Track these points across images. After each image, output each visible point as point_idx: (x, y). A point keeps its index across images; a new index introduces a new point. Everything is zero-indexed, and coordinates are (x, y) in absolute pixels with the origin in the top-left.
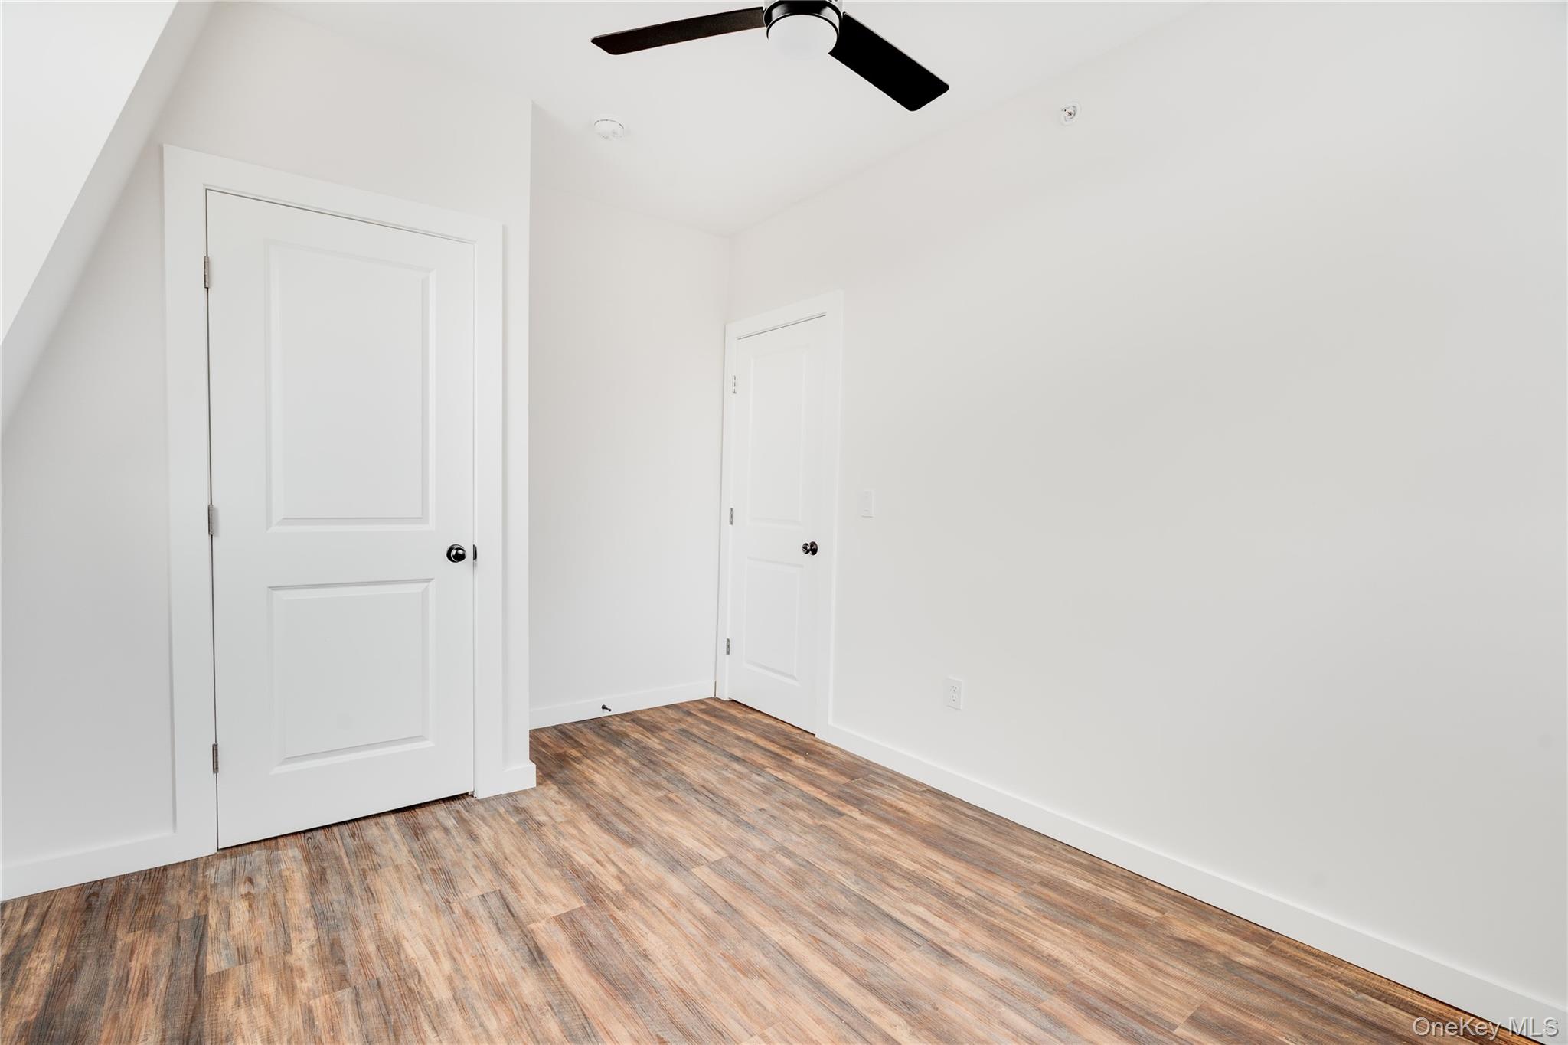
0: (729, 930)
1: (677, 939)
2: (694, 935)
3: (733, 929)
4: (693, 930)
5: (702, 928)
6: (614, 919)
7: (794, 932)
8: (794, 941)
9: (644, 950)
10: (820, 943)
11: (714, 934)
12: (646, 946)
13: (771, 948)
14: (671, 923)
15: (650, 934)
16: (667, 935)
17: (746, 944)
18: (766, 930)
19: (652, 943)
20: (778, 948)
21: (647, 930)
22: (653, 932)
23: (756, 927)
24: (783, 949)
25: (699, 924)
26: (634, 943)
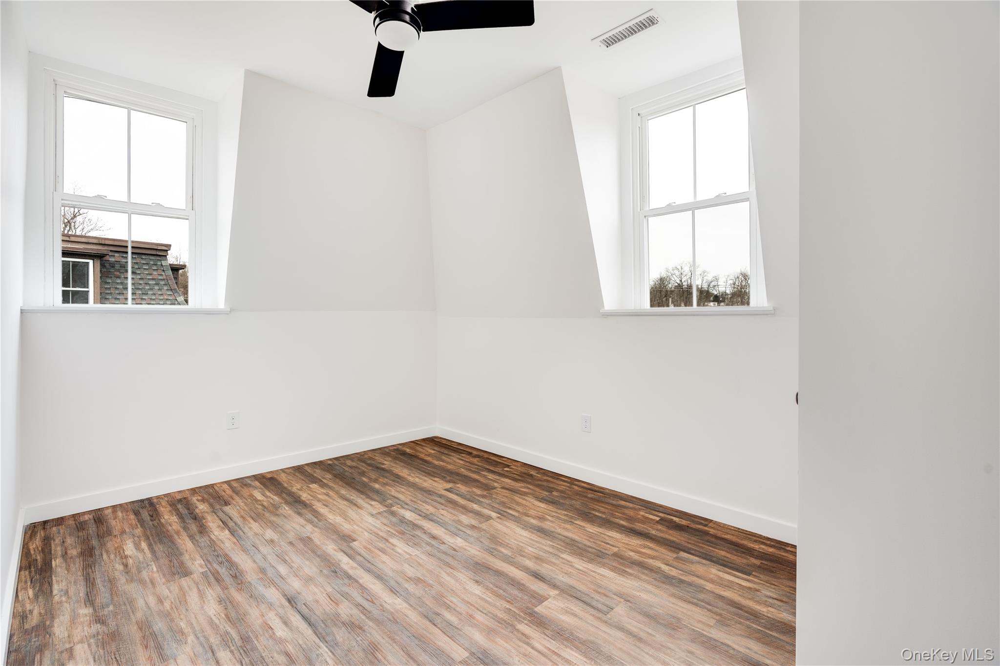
0: (429, 602)
1: (462, 593)
2: (452, 596)
3: (427, 603)
4: (453, 599)
5: (448, 602)
6: (508, 602)
7: (385, 605)
8: (387, 599)
9: (479, 585)
10: (370, 600)
11: (439, 599)
12: (479, 587)
13: (402, 593)
14: (470, 603)
15: (480, 595)
16: (469, 595)
17: (418, 595)
18: (405, 605)
19: (477, 590)
20: (398, 594)
21: (483, 596)
22: (479, 596)
23: (411, 606)
24: (395, 594)
25: (451, 604)
26: (487, 588)
